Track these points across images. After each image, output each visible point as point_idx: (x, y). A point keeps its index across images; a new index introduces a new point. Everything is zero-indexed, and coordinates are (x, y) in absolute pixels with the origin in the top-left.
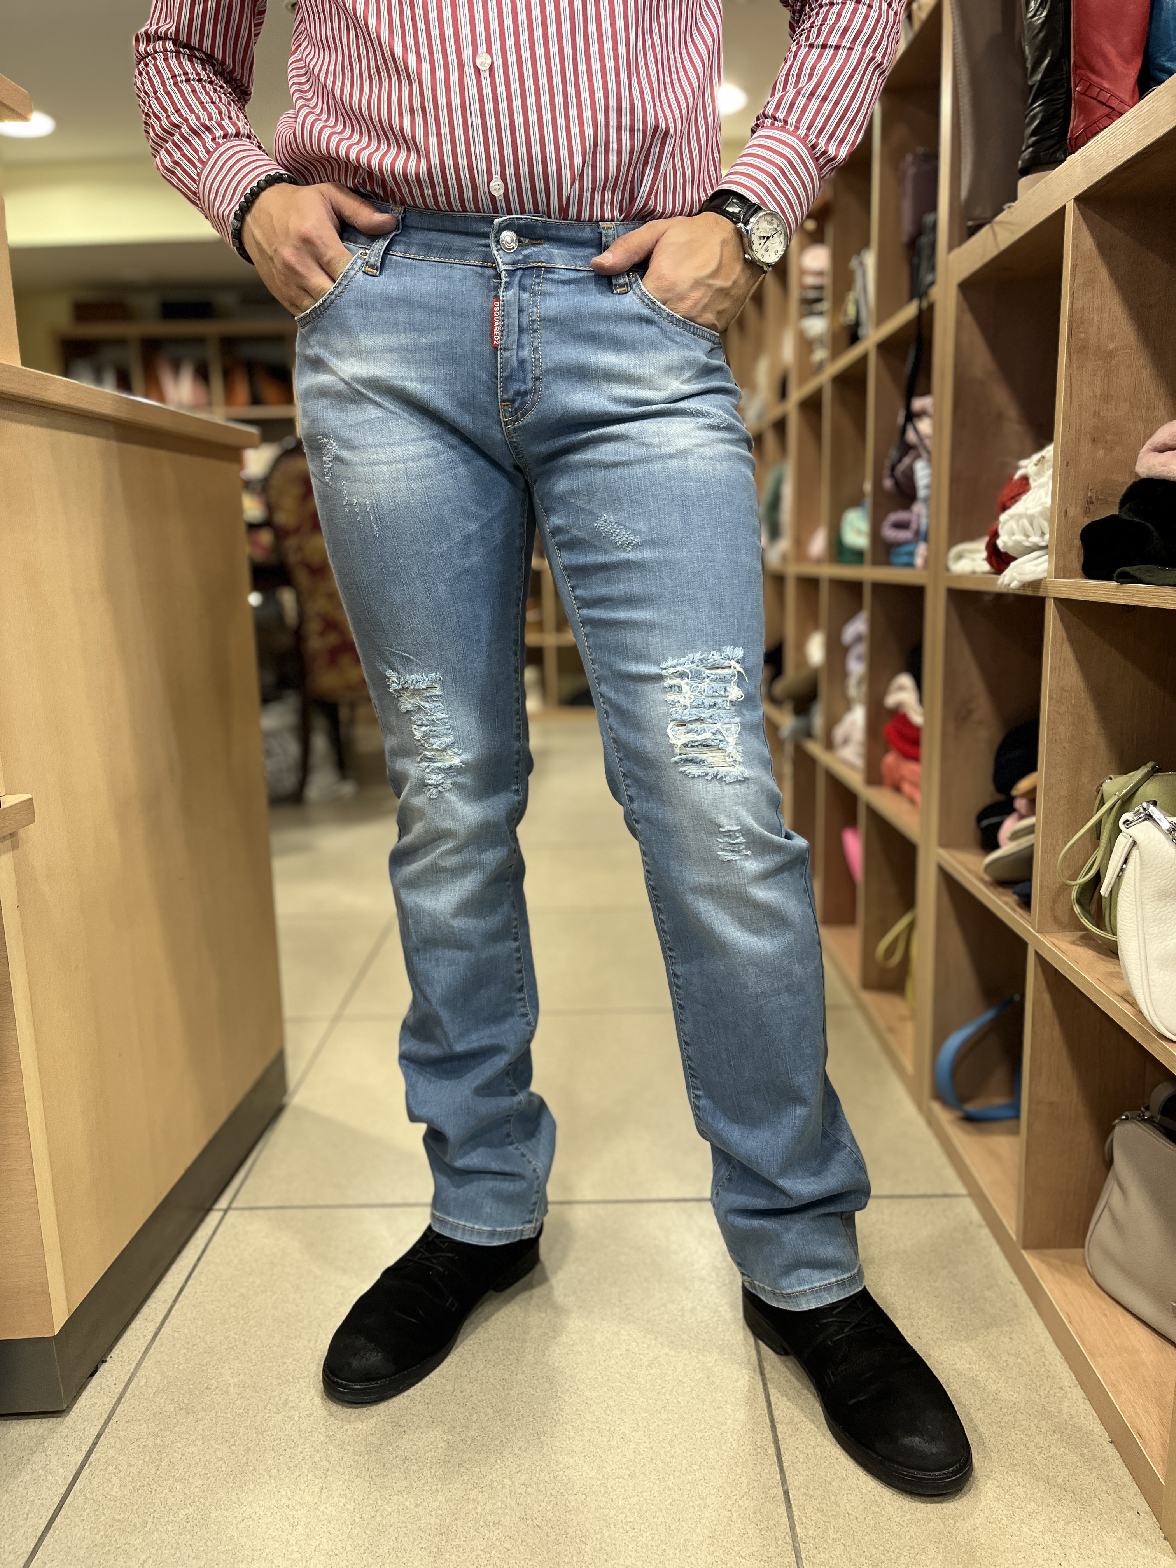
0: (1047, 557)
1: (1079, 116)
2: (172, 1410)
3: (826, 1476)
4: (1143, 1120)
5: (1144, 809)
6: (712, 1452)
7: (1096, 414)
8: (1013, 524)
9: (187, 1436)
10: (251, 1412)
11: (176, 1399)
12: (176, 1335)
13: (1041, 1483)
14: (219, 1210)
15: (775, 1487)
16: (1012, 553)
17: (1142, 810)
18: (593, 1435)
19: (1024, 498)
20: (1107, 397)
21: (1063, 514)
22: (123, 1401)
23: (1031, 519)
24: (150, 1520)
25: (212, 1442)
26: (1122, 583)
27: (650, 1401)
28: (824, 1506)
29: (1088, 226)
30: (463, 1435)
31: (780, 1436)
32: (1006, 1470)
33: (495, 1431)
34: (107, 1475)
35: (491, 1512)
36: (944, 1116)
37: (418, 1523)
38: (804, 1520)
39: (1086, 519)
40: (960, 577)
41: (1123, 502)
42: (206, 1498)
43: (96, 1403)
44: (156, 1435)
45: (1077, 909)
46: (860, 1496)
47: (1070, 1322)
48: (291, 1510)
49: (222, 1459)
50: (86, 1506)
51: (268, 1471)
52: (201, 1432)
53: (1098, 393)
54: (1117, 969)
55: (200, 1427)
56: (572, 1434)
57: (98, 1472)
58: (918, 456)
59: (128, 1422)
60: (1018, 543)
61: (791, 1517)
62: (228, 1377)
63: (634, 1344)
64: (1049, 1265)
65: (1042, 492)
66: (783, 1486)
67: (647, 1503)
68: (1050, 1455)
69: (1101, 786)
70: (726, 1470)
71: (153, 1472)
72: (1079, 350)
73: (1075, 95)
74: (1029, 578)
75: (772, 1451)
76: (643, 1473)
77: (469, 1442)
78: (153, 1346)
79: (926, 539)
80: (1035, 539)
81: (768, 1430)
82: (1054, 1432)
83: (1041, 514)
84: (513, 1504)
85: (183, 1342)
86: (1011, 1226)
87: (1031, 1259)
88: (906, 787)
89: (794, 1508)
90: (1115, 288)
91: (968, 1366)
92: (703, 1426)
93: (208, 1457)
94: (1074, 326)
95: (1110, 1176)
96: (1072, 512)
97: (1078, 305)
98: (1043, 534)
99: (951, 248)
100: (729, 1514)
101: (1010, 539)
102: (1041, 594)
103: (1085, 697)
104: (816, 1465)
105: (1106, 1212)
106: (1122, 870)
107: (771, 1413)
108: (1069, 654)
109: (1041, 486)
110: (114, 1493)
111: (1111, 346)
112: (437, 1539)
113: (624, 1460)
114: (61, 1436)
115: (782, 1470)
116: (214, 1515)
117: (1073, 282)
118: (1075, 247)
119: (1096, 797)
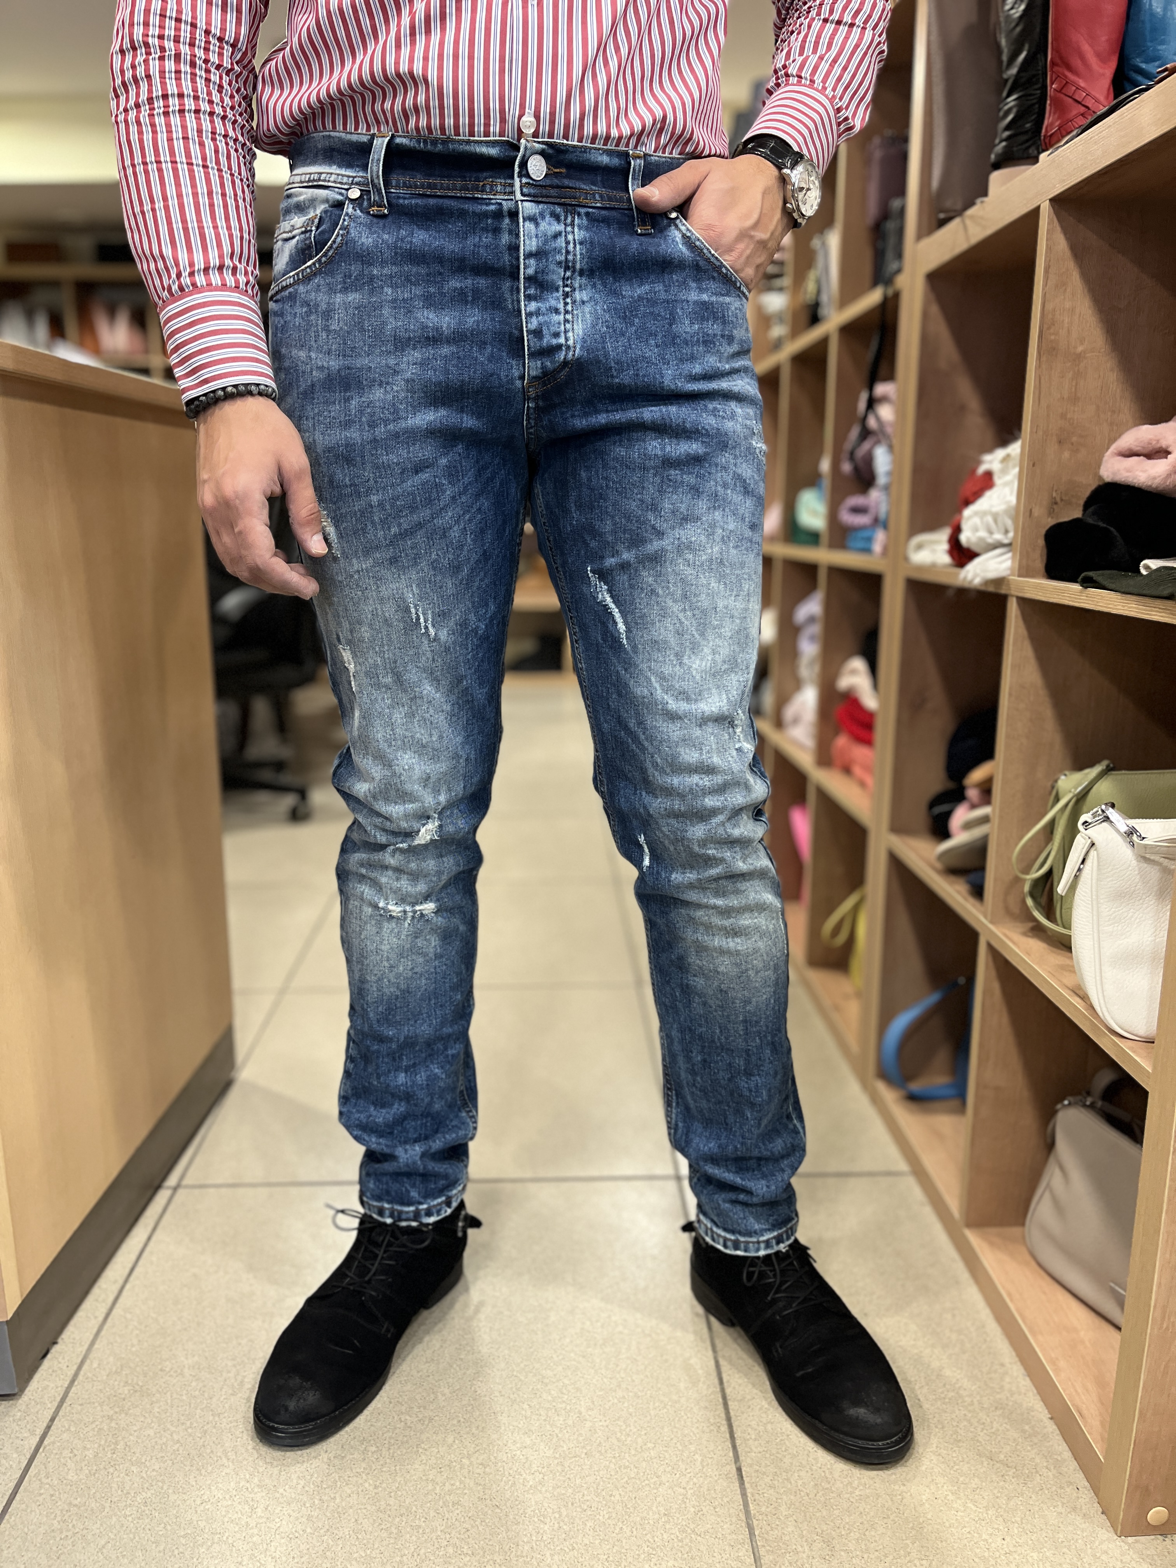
0: (1010, 555)
1: (1054, 113)
2: (126, 1392)
3: (778, 1453)
4: (1084, 1106)
5: (1103, 811)
6: (666, 1430)
7: (1063, 416)
8: (977, 520)
9: (142, 1419)
10: (206, 1395)
11: (130, 1382)
13: (984, 1459)
14: (168, 1188)
15: (727, 1464)
16: (975, 549)
17: (1100, 812)
18: (550, 1414)
19: (988, 494)
20: (1074, 399)
21: (1028, 514)
22: (76, 1383)
23: (995, 517)
24: (107, 1505)
25: (169, 1426)
26: (1086, 588)
27: (605, 1380)
28: (776, 1482)
29: (1062, 227)
30: (421, 1416)
31: (732, 1413)
32: (951, 1446)
33: (453, 1411)
34: (62, 1460)
35: (450, 1493)
36: (889, 1096)
37: (377, 1504)
38: (757, 1497)
39: (1050, 519)
40: (920, 568)
41: (1087, 505)
42: (163, 1482)
43: (48, 1386)
44: (110, 1418)
45: (1030, 902)
46: (810, 1473)
47: (1011, 1300)
48: (250, 1493)
49: (178, 1441)
50: (42, 1491)
51: (225, 1453)
52: (157, 1415)
53: (1066, 396)
54: (1068, 962)
55: (156, 1410)
56: (529, 1413)
57: (52, 1456)
58: (878, 442)
59: (81, 1405)
60: (981, 539)
61: (744, 1495)
62: (183, 1359)
63: (588, 1323)
64: (991, 1244)
65: (1007, 490)
66: (736, 1462)
67: (604, 1481)
68: (993, 1430)
69: (1056, 781)
70: (680, 1448)
71: (109, 1455)
72: (1049, 350)
73: (1050, 92)
74: (992, 575)
75: (724, 1428)
76: (600, 1452)
77: (426, 1423)
78: (105, 1329)
79: (885, 526)
80: (998, 537)
81: (721, 1408)
82: (996, 1408)
83: (1006, 512)
84: (472, 1484)
86: (954, 1205)
87: (973, 1237)
88: (857, 770)
89: (747, 1485)
90: (1086, 291)
91: (912, 1342)
92: (657, 1404)
93: (164, 1440)
94: (1045, 326)
95: (1052, 1160)
96: (1036, 512)
97: (1049, 306)
98: (1006, 532)
99: (920, 236)
100: (683, 1491)
101: (973, 534)
102: (1003, 591)
103: (1043, 695)
104: (768, 1442)
105: (1047, 1195)
106: (1079, 870)
107: (723, 1390)
108: (1028, 651)
109: (1006, 484)
110: (70, 1477)
111: (1080, 349)
112: (397, 1519)
113: (581, 1439)
114: (14, 1420)
115: (734, 1447)
116: (173, 1497)
117: (1045, 284)
118: (1049, 249)
119: (1050, 793)
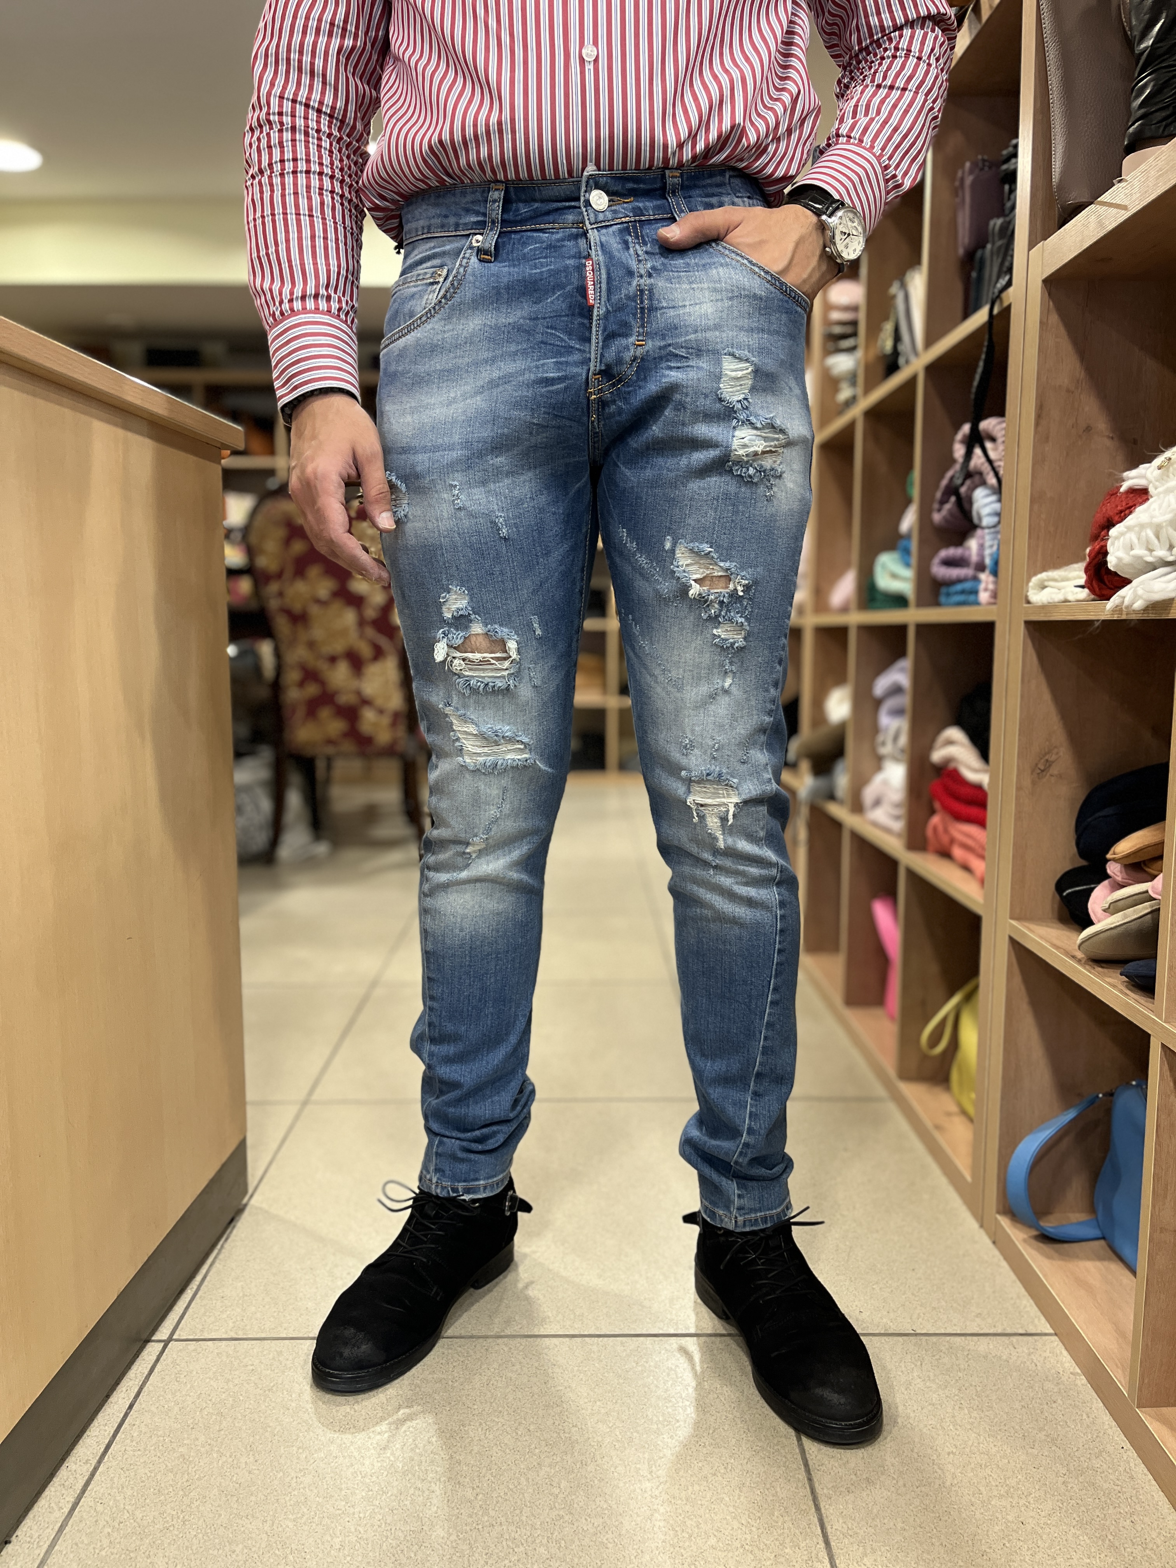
12: (100, 1508)
14: (159, 1342)
23: (1157, 529)
40: (1046, 608)
58: (982, 484)
60: (1140, 558)
78: (70, 1523)
79: (995, 573)
80: (1161, 553)
85: (108, 1519)
86: (1120, 1379)
87: (1148, 1419)
88: (957, 852)
99: (1032, 245)
101: (1128, 554)
109: (1167, 494)
